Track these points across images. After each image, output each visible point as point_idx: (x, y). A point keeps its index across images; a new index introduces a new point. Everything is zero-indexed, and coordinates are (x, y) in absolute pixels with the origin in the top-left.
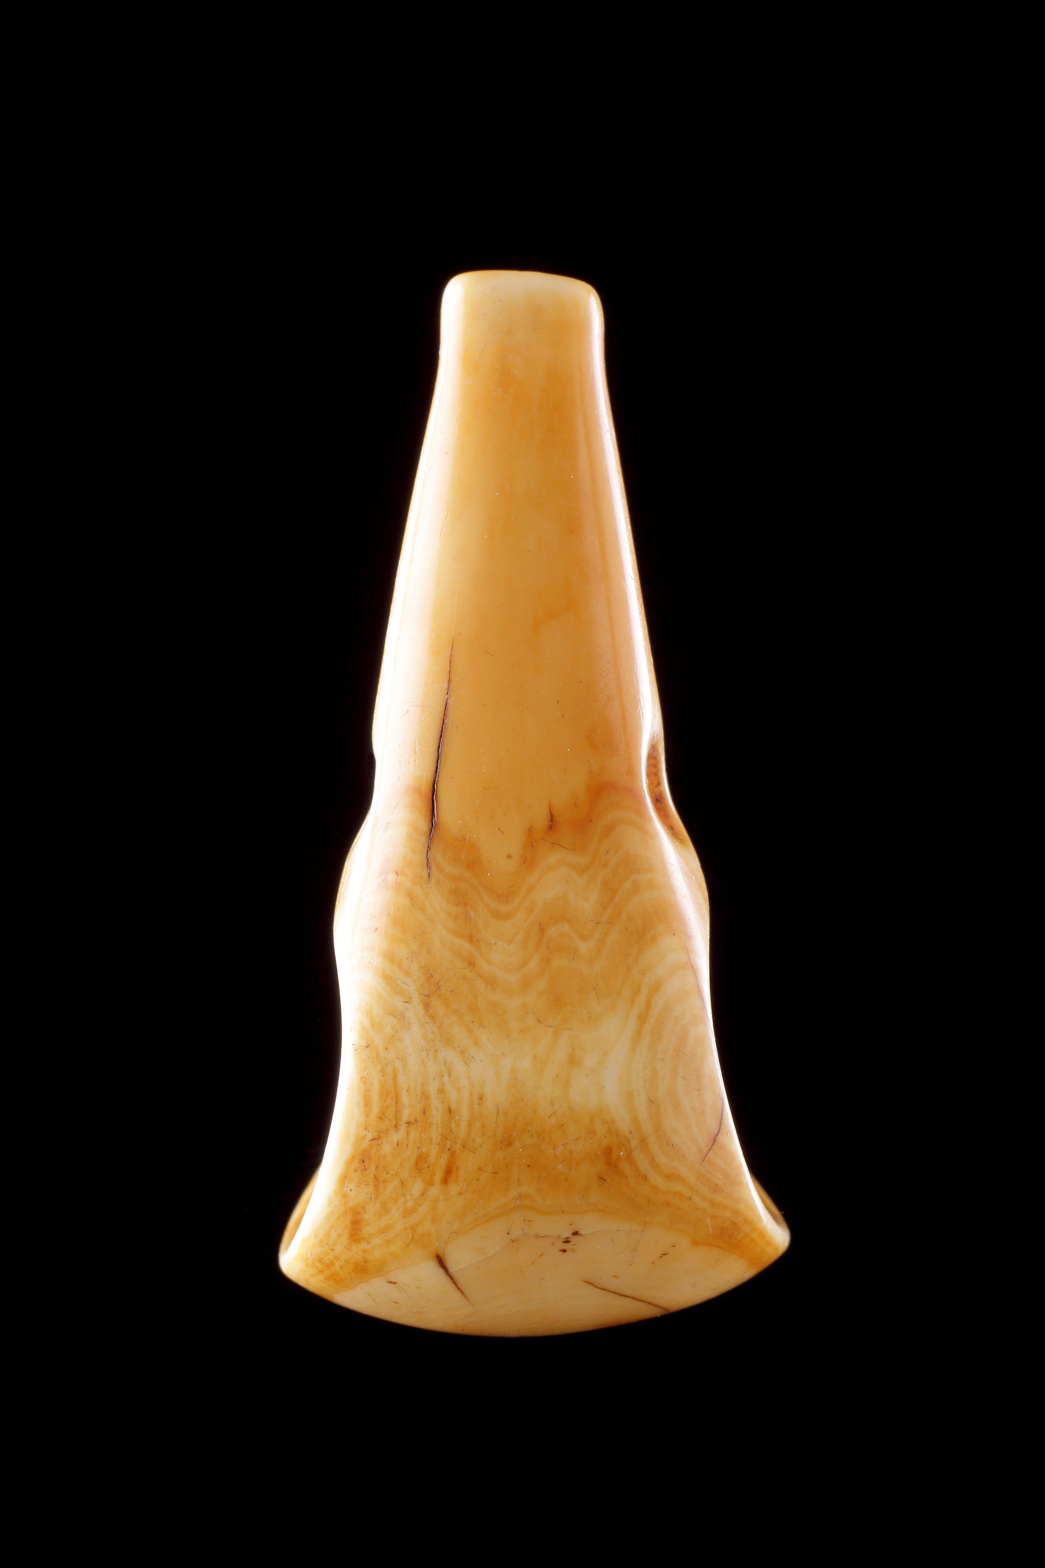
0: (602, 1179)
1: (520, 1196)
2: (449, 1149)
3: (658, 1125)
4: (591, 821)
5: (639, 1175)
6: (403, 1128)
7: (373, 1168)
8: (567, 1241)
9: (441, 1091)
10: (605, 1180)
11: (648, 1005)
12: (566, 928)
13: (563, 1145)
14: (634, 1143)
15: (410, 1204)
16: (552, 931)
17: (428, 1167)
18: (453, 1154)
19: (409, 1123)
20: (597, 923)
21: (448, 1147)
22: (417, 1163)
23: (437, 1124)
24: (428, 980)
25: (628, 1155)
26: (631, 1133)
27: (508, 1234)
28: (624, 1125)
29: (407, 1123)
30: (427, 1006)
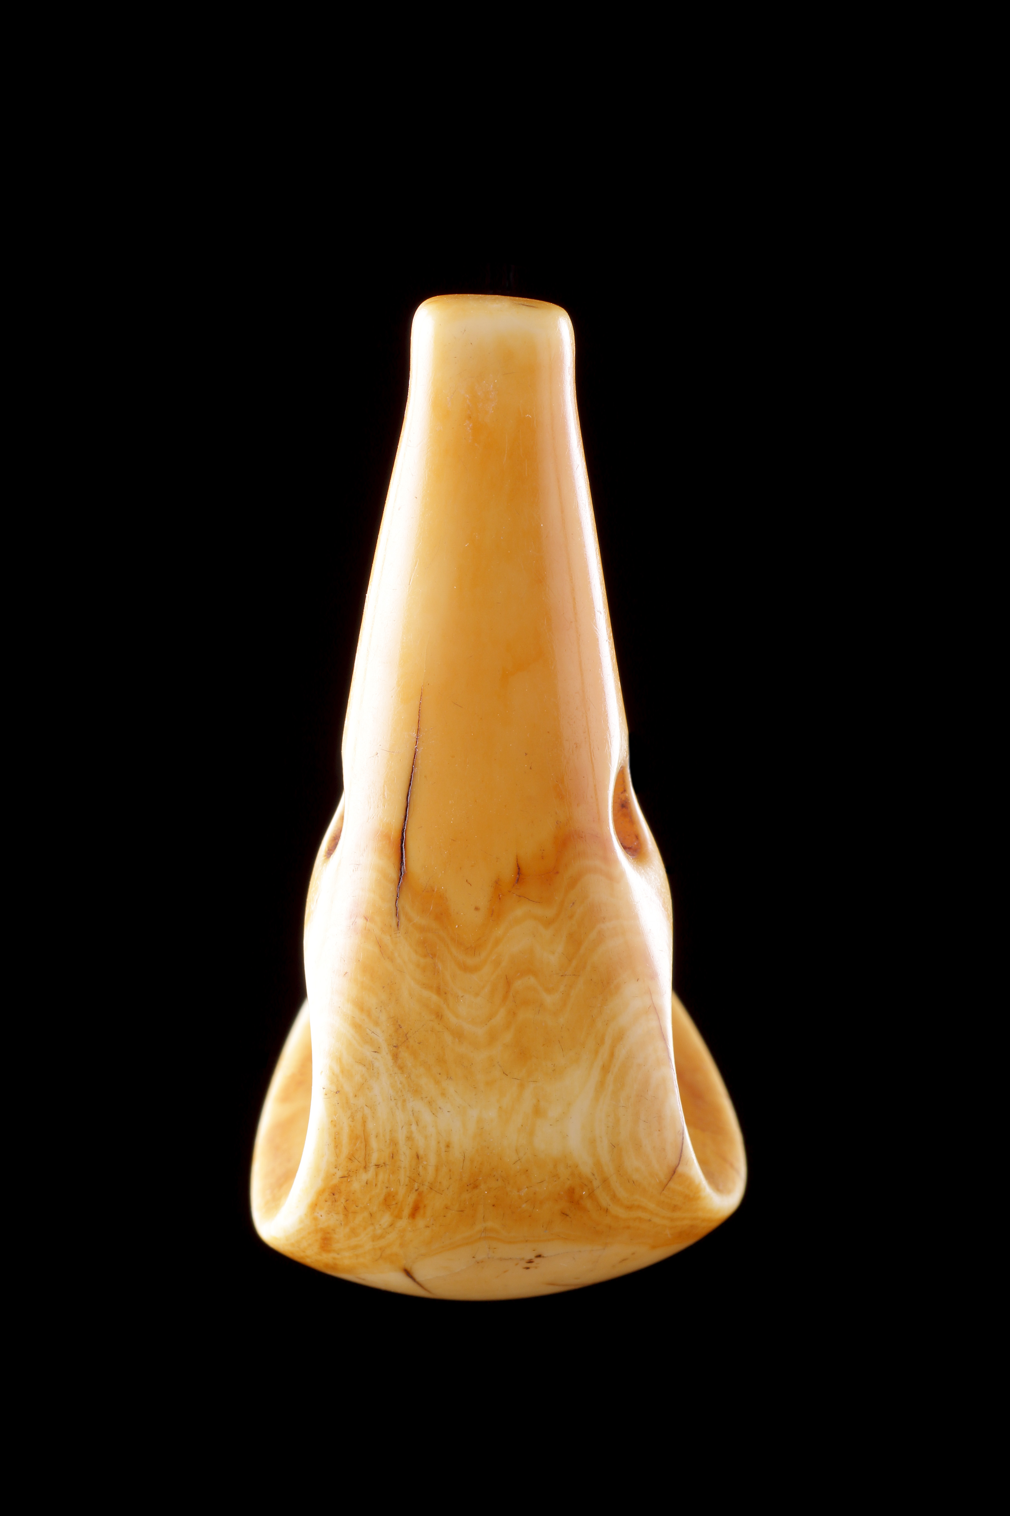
0: (564, 1214)
1: (485, 1230)
2: (416, 1190)
3: (620, 1166)
4: (557, 873)
5: (601, 1209)
6: (372, 1170)
7: (343, 1201)
8: (530, 1262)
9: (409, 1138)
10: (567, 1215)
11: (612, 1055)
12: (532, 981)
13: (527, 1188)
14: (596, 1183)
15: (379, 1232)
16: (518, 984)
17: (396, 1204)
18: (420, 1194)
19: (377, 1166)
20: (562, 976)
21: (416, 1188)
22: (385, 1200)
23: (405, 1168)
24: (396, 1031)
25: (590, 1194)
26: (594, 1175)
27: (474, 1257)
28: (586, 1167)
29: (376, 1165)
30: (395, 1057)
